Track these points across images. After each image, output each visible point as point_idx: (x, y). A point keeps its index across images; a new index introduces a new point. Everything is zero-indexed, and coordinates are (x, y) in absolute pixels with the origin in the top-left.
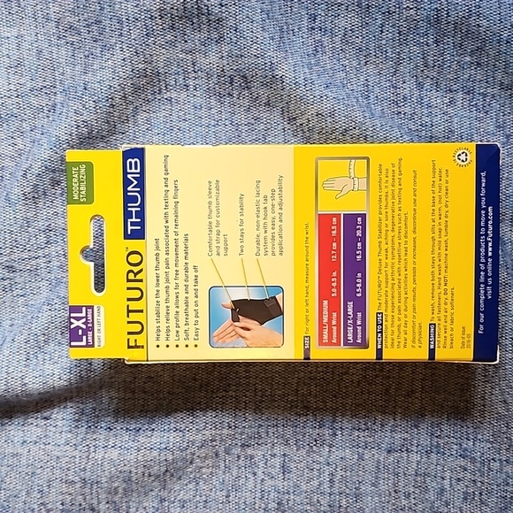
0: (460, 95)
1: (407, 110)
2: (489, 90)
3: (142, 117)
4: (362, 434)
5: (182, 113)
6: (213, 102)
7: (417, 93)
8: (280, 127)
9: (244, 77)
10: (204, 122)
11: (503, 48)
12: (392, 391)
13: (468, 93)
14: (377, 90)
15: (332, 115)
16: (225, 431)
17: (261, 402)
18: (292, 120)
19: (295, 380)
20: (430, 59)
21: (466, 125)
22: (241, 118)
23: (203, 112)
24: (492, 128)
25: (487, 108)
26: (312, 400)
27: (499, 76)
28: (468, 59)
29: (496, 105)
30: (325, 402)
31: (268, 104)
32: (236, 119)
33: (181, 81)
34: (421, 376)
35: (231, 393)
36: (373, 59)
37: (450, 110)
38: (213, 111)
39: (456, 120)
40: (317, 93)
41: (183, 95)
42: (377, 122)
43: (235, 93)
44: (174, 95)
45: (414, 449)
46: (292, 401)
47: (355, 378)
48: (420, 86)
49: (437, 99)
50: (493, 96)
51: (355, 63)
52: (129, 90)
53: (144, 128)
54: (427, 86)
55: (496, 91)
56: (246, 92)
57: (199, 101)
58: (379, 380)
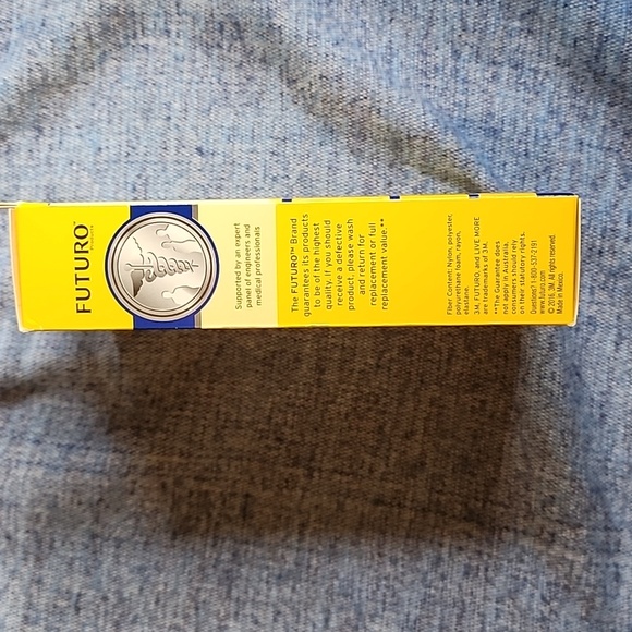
0: (505, 70)
1: (438, 83)
2: (542, 66)
3: (110, 65)
4: (345, 479)
5: (159, 65)
6: (199, 53)
7: (451, 63)
8: (277, 91)
9: (237, 24)
10: (186, 76)
11: (560, 12)
12: (387, 429)
13: (516, 67)
14: (402, 55)
15: (339, 78)
16: (176, 459)
17: (225, 427)
18: (291, 82)
19: (269, 405)
20: (470, 21)
21: (511, 107)
22: (231, 75)
23: (186, 66)
24: (542, 113)
25: (539, 88)
26: (287, 430)
27: (555, 47)
28: (517, 24)
29: (549, 85)
30: (302, 435)
31: (263, 60)
32: (225, 76)
33: (161, 24)
34: (425, 415)
35: (188, 413)
36: (399, 15)
37: (491, 88)
38: (198, 65)
39: (498, 100)
40: (323, 50)
41: (163, 42)
42: (396, 94)
43: (226, 44)
44: (151, 41)
45: (408, 503)
46: (262, 430)
47: (343, 409)
48: (456, 54)
49: (475, 72)
50: (547, 73)
51: (377, 19)
52: (95, 30)
53: (112, 79)
54: (465, 54)
55: (551, 67)
56: (238, 44)
57: (181, 51)
58: (372, 414)
